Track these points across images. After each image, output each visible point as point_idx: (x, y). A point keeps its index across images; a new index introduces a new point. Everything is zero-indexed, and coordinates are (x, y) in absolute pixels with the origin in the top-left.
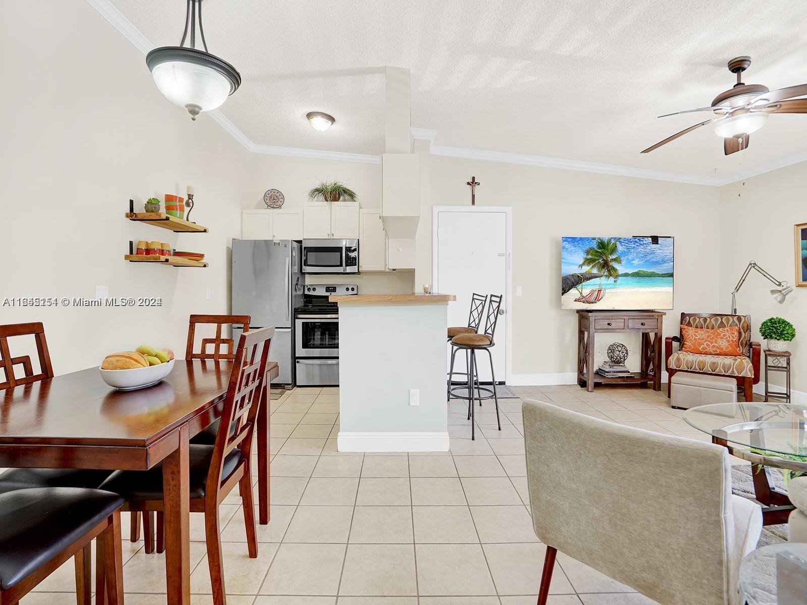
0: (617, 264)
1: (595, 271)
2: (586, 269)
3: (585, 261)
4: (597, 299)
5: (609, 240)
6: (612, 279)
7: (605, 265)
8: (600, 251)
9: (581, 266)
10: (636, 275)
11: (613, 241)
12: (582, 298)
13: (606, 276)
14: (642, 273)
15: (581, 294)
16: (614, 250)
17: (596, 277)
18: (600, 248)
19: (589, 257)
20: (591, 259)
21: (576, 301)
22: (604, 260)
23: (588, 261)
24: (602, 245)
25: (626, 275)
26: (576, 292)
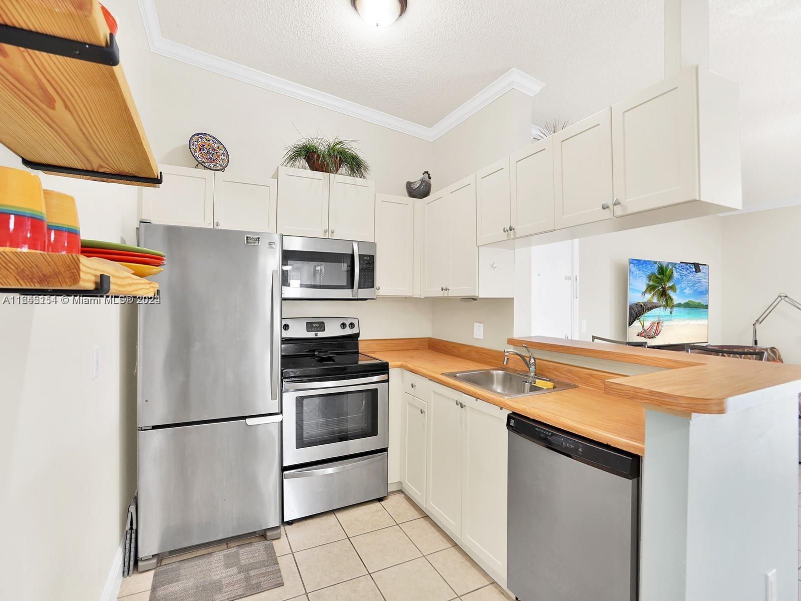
0: (673, 293)
1: (655, 300)
2: (648, 297)
3: (647, 288)
4: (657, 333)
5: (667, 266)
6: (668, 309)
7: (664, 294)
8: (659, 276)
9: (644, 293)
10: (687, 305)
11: (670, 267)
12: (644, 333)
13: (664, 306)
14: (691, 303)
15: (643, 326)
16: (670, 277)
17: (656, 307)
18: (660, 274)
19: (651, 283)
20: (653, 285)
21: (638, 335)
22: (662, 288)
23: (650, 288)
24: (662, 270)
25: (679, 305)
26: (638, 325)
